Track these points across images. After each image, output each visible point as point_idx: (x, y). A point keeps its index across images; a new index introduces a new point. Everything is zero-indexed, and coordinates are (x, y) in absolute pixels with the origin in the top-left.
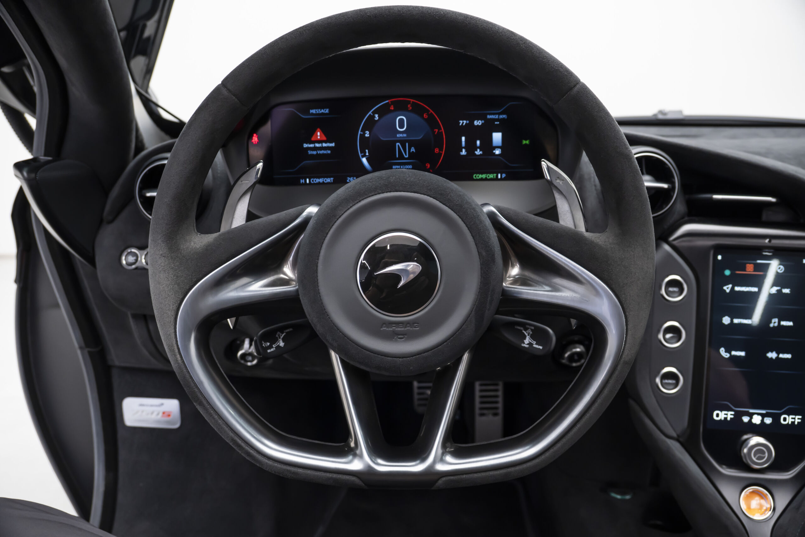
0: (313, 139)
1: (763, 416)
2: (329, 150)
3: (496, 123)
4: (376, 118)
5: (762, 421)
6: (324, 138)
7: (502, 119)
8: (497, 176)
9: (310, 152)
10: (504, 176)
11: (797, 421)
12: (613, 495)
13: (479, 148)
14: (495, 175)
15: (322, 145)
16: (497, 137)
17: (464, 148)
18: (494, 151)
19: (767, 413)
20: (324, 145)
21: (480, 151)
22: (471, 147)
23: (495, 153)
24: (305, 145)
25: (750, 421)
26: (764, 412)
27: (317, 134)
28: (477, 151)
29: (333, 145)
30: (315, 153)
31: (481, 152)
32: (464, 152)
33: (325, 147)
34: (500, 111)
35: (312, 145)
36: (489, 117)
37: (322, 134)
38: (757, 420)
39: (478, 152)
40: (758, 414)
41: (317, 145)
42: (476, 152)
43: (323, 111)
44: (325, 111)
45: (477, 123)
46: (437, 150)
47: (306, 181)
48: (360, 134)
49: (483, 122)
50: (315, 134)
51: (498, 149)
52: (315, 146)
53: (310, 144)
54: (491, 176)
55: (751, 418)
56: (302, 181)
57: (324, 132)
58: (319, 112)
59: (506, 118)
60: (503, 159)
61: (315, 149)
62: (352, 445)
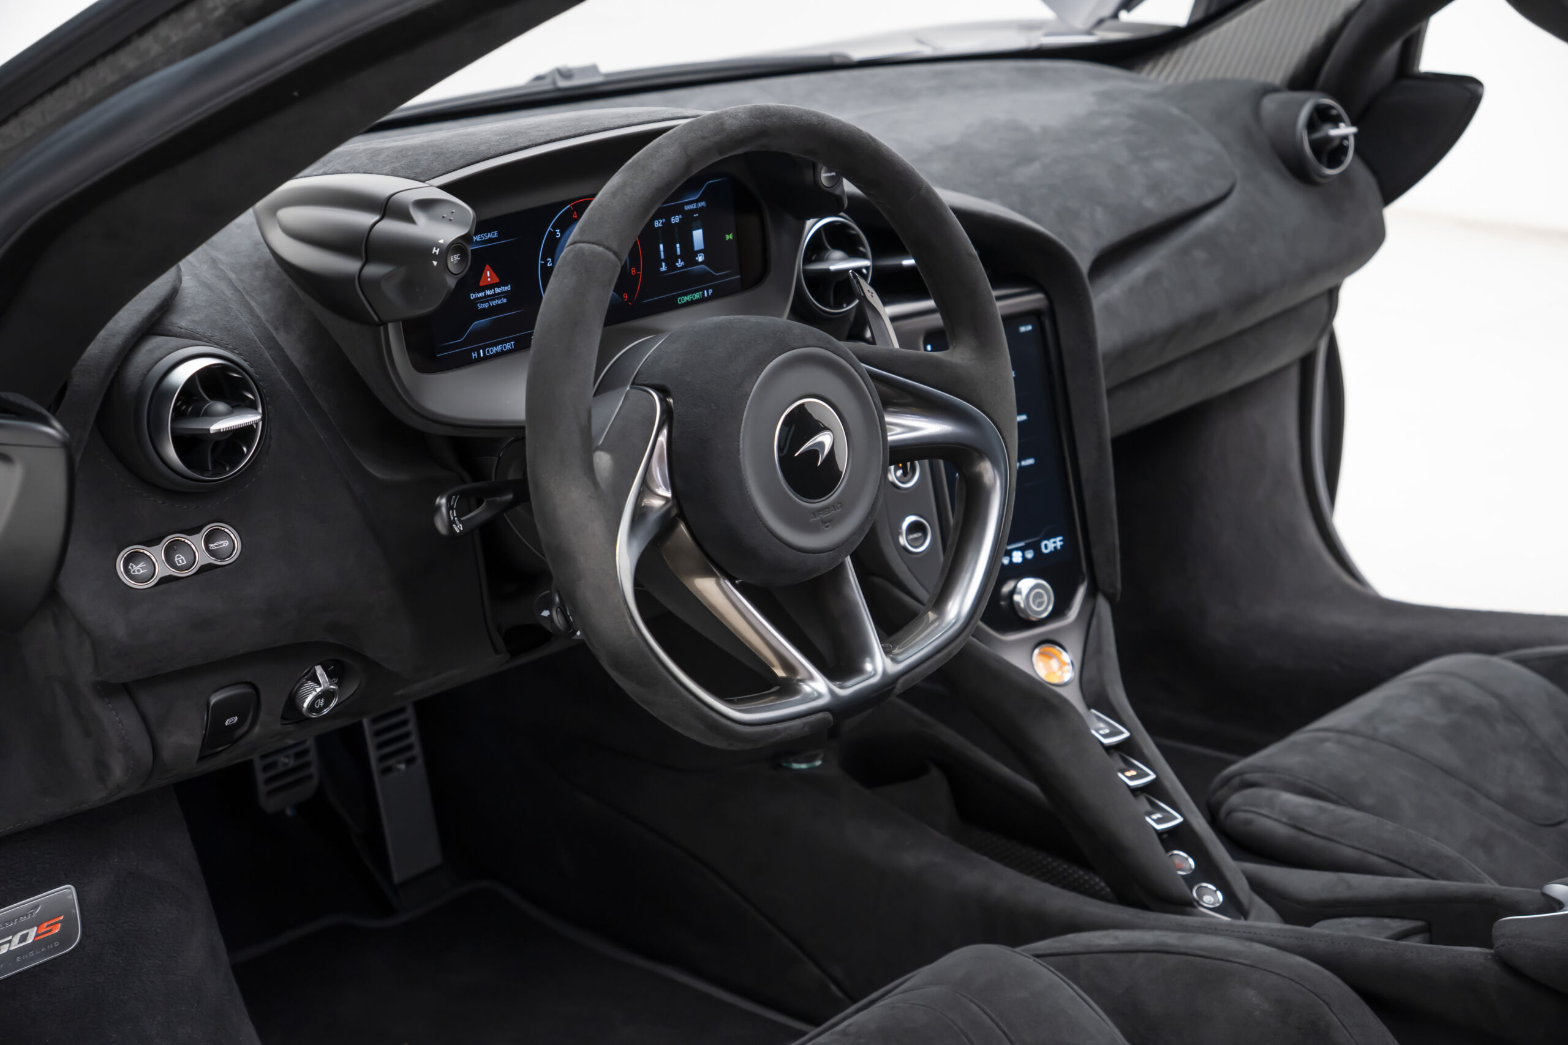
0: (482, 284)
1: (1022, 549)
2: (504, 297)
3: (695, 215)
4: (558, 235)
5: (1024, 557)
6: (497, 280)
7: (700, 208)
8: (703, 294)
9: (480, 306)
10: (710, 291)
11: (1059, 544)
12: (796, 766)
13: (680, 257)
14: (701, 293)
15: (494, 291)
16: (698, 235)
17: (664, 260)
18: (697, 258)
19: (1026, 544)
20: (498, 290)
21: (681, 262)
22: (671, 258)
23: (697, 260)
24: (473, 296)
25: (1011, 561)
26: (1022, 544)
27: (487, 274)
28: (678, 262)
29: (508, 288)
30: (486, 305)
31: (683, 263)
32: (664, 268)
33: (499, 294)
34: (697, 197)
35: (481, 294)
36: (687, 208)
37: (493, 274)
38: (1017, 557)
39: (680, 264)
40: (1017, 549)
41: (488, 292)
42: (677, 264)
43: (490, 235)
44: (493, 234)
45: (675, 219)
46: (633, 271)
47: (479, 354)
48: (541, 264)
49: (681, 216)
50: (484, 275)
51: (701, 254)
52: (485, 294)
53: (479, 293)
54: (697, 296)
55: (1011, 557)
56: (474, 355)
57: (495, 270)
58: (485, 237)
59: (705, 206)
60: (707, 268)
61: (486, 299)
62: (780, 673)
